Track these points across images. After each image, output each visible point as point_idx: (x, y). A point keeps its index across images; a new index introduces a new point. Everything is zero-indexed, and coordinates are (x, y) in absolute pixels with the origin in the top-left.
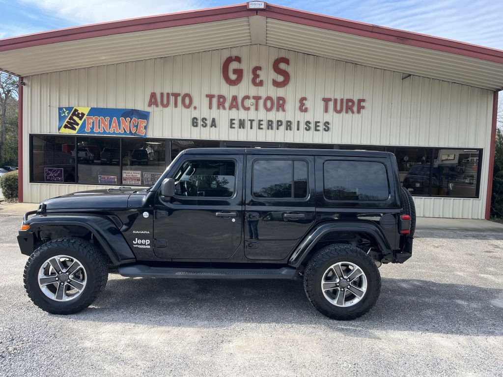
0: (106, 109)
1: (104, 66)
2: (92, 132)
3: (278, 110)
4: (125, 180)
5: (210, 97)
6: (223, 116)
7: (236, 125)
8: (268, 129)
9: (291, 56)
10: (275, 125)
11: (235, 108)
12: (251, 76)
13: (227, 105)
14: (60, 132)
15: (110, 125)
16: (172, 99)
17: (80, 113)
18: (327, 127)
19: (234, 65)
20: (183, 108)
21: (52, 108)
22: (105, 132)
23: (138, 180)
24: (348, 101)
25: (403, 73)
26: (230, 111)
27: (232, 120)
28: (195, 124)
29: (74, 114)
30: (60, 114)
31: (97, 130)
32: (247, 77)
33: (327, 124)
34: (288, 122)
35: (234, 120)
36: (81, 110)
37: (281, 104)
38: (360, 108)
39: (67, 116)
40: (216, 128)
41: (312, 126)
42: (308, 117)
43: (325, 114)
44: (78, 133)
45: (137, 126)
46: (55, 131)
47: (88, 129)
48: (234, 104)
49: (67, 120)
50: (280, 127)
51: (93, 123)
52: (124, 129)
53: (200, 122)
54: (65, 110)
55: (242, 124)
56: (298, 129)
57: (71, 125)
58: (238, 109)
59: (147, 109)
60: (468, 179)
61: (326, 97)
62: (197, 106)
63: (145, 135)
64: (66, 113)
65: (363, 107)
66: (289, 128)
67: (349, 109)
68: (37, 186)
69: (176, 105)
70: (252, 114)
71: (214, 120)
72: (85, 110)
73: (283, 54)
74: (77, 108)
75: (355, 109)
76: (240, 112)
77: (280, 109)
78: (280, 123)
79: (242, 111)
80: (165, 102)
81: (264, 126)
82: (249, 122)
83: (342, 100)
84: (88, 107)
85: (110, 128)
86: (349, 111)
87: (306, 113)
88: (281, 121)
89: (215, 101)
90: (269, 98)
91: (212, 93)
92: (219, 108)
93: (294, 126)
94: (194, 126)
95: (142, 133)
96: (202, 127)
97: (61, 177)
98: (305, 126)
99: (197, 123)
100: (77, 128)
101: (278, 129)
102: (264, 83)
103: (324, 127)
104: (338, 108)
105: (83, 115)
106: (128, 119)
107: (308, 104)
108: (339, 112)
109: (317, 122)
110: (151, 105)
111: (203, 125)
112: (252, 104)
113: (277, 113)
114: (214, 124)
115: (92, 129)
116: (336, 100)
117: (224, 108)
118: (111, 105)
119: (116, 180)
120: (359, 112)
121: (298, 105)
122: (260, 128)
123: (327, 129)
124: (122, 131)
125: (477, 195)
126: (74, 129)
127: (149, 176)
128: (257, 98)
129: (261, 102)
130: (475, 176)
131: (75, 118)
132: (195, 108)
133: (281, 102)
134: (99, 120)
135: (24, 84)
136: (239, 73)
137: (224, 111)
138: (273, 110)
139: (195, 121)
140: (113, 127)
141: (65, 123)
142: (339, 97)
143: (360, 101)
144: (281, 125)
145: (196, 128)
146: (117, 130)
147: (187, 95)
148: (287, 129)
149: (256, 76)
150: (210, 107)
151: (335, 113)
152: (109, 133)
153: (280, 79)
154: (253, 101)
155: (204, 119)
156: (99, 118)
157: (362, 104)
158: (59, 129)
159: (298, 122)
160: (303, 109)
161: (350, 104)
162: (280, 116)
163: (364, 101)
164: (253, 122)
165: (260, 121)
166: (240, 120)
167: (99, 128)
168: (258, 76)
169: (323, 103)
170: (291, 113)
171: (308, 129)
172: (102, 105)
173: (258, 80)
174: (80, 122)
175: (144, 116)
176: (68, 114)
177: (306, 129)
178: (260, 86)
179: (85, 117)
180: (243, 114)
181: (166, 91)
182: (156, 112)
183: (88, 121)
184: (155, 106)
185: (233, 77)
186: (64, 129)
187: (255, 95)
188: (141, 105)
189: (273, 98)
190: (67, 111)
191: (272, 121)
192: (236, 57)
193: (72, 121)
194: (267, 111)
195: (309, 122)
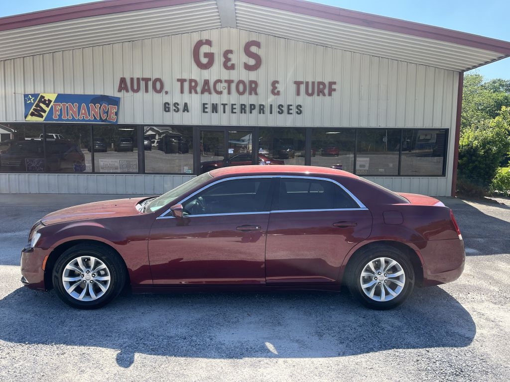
0: (74, 95)
3: (250, 94)
4: (103, 168)
6: (195, 101)
7: (209, 109)
8: (241, 113)
9: (262, 39)
10: (248, 109)
11: (207, 92)
12: (223, 60)
13: (199, 89)
14: (26, 120)
15: (79, 112)
16: (142, 84)
17: (47, 99)
18: (299, 110)
19: (205, 49)
20: (154, 92)
21: (17, 94)
22: (73, 119)
23: (116, 169)
24: (320, 83)
26: (202, 95)
27: (204, 104)
28: (167, 110)
29: (40, 101)
30: (25, 101)
31: (65, 117)
32: (219, 60)
33: (299, 107)
34: (261, 105)
35: (207, 104)
36: (47, 97)
37: (253, 87)
38: (331, 91)
39: (33, 104)
40: (189, 113)
41: (285, 109)
42: (280, 100)
43: (297, 97)
44: (45, 120)
45: (107, 112)
46: (21, 119)
47: (56, 117)
48: (206, 88)
50: (253, 111)
51: (61, 110)
52: (94, 116)
53: (172, 108)
54: (31, 97)
55: (215, 108)
56: (271, 113)
57: (38, 112)
58: (210, 93)
59: (117, 95)
61: (297, 80)
62: (169, 91)
63: (117, 121)
64: (32, 100)
65: (335, 90)
66: (262, 111)
67: (321, 92)
69: (147, 91)
70: (225, 98)
71: (186, 105)
72: (52, 97)
73: (254, 38)
74: (44, 95)
75: (326, 91)
76: (212, 96)
77: (253, 93)
78: (253, 107)
79: (214, 95)
80: (135, 87)
81: (238, 110)
82: (222, 106)
83: (313, 83)
84: (54, 93)
85: (79, 115)
86: (321, 94)
87: (278, 97)
88: (254, 105)
89: (186, 85)
90: (241, 82)
91: (183, 78)
92: (190, 92)
93: (267, 110)
95: (113, 119)
96: (174, 113)
98: (278, 110)
99: (169, 108)
100: (45, 115)
101: (251, 113)
102: (236, 67)
103: (297, 110)
104: (310, 91)
105: (50, 101)
106: (98, 105)
107: (280, 87)
108: (312, 94)
109: (289, 106)
110: (121, 90)
111: (175, 110)
112: (224, 88)
113: (250, 96)
115: (60, 116)
116: (307, 83)
117: (196, 92)
118: (79, 91)
120: (330, 94)
121: (270, 88)
122: (233, 112)
123: (299, 112)
124: (91, 117)
126: (42, 117)
127: (124, 163)
128: (229, 82)
129: (233, 86)
131: (42, 105)
132: (167, 93)
133: (253, 85)
134: (67, 107)
136: (210, 56)
137: (196, 95)
138: (246, 93)
139: (167, 106)
140: (82, 114)
141: (32, 110)
142: (310, 80)
143: (331, 84)
144: (254, 109)
145: (168, 113)
146: (87, 117)
147: (158, 80)
148: (260, 113)
149: (227, 60)
150: (182, 92)
151: (306, 96)
152: (78, 120)
153: (252, 62)
154: (226, 85)
155: (176, 104)
156: (67, 105)
157: (334, 87)
158: (26, 117)
159: (271, 106)
160: (275, 92)
161: (321, 87)
162: (253, 99)
163: (335, 83)
164: (226, 106)
165: (233, 105)
166: (213, 104)
167: (68, 115)
168: (229, 60)
169: (295, 86)
170: (263, 97)
171: (281, 112)
172: (69, 91)
173: (229, 64)
174: (47, 110)
175: (115, 101)
176: (34, 101)
177: (279, 112)
178: (231, 69)
179: (52, 104)
180: (214, 99)
181: (136, 76)
182: (127, 98)
183: (55, 108)
184: (125, 91)
185: (204, 61)
186: (30, 116)
187: (227, 78)
188: (111, 91)
189: (246, 82)
190: (33, 98)
191: (244, 105)
192: (206, 40)
193: (38, 108)
194: (239, 95)
195: (282, 106)
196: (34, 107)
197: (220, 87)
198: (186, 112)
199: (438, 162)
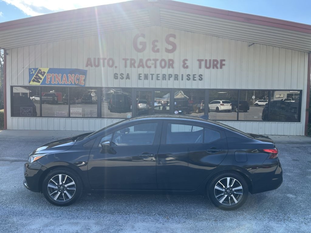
0: (59, 69)
2: (50, 84)
3: (169, 67)
4: (72, 114)
5: (125, 60)
6: (134, 72)
7: (142, 78)
8: (163, 80)
9: (177, 33)
10: (167, 77)
12: (152, 46)
13: (136, 65)
15: (62, 79)
16: (101, 61)
17: (43, 71)
19: (140, 40)
20: (108, 67)
21: (24, 68)
22: (58, 84)
23: (80, 114)
24: (214, 61)
25: (250, 42)
26: (138, 69)
29: (38, 73)
30: (30, 73)
31: (53, 82)
32: (149, 47)
33: (201, 76)
34: (175, 75)
35: (141, 74)
36: (43, 70)
37: (171, 64)
38: (222, 65)
39: (35, 74)
40: (130, 80)
41: (191, 77)
42: (188, 72)
43: (199, 69)
44: (41, 84)
45: (79, 79)
46: (26, 84)
47: (48, 82)
50: (171, 79)
51: (51, 78)
52: (71, 82)
53: (119, 76)
54: (33, 70)
55: (146, 77)
56: (182, 80)
57: (37, 80)
58: (143, 67)
59: (85, 69)
60: (293, 110)
61: (200, 59)
62: (117, 66)
63: (84, 85)
65: (224, 65)
66: (176, 79)
67: (215, 66)
68: (15, 119)
69: (104, 66)
70: (153, 70)
71: (128, 75)
72: (46, 70)
73: (172, 32)
74: (41, 69)
75: (219, 66)
77: (171, 67)
78: (170, 76)
79: (146, 68)
80: (97, 64)
81: (161, 78)
82: (151, 76)
83: (210, 60)
84: (47, 68)
85: (62, 81)
87: (187, 69)
88: (171, 75)
89: (128, 62)
90: (163, 60)
91: (126, 58)
92: (131, 67)
93: (180, 77)
94: (115, 79)
95: (82, 83)
96: (120, 80)
98: (187, 78)
99: (117, 77)
100: (41, 81)
101: (169, 79)
102: (160, 50)
103: (199, 78)
104: (208, 66)
105: (44, 73)
106: (73, 75)
107: (188, 63)
108: (209, 68)
109: (194, 75)
110: (88, 65)
111: (121, 78)
112: (152, 64)
113: (169, 69)
114: (128, 77)
115: (50, 82)
116: (206, 61)
117: (135, 67)
118: (62, 66)
119: (66, 114)
120: (221, 68)
121: (182, 64)
122: (157, 79)
123: (201, 79)
124: (69, 83)
125: (299, 120)
126: (39, 82)
127: (89, 111)
128: (156, 60)
129: (158, 63)
130: (297, 108)
131: (39, 75)
133: (171, 62)
134: (55, 76)
135: (7, 54)
136: (144, 44)
137: (134, 69)
138: (166, 67)
139: (116, 75)
140: (64, 80)
141: (33, 78)
142: (208, 59)
143: (222, 61)
144: (171, 77)
145: (116, 80)
147: (111, 59)
148: (175, 80)
151: (206, 69)
152: (61, 84)
153: (170, 47)
154: (153, 62)
155: (122, 74)
156: (55, 75)
157: (223, 63)
158: (29, 83)
159: (182, 75)
160: (185, 67)
161: (216, 63)
162: (170, 71)
163: (224, 60)
164: (154, 76)
165: (158, 75)
166: (145, 74)
167: (55, 81)
168: (155, 46)
169: (198, 62)
170: (178, 70)
171: (189, 79)
172: (56, 67)
173: (156, 49)
174: (43, 78)
175: (84, 73)
176: (35, 72)
177: (187, 79)
178: (157, 52)
179: (46, 74)
180: (146, 71)
181: (97, 57)
182: (91, 70)
183: (48, 77)
184: (90, 66)
185: (140, 47)
186: (32, 82)
187: (154, 58)
188: (81, 66)
189: (166, 60)
190: (34, 71)
191: (165, 75)
192: (141, 34)
193: (37, 77)
194: (162, 68)
195: (189, 75)
196: (34, 76)
197: (149, 63)
198: (128, 79)
199: (295, 113)
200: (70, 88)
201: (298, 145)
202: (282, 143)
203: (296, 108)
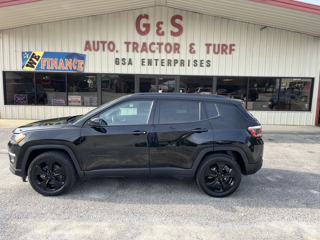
0: (55, 52)
1: (53, 22)
3: (175, 52)
4: (70, 102)
5: (128, 43)
6: (137, 57)
7: (146, 63)
8: (168, 65)
9: (183, 14)
10: (173, 63)
11: (145, 51)
12: (156, 29)
13: (139, 49)
15: (58, 64)
16: (101, 45)
17: (37, 55)
18: (208, 64)
19: (143, 21)
20: (109, 51)
21: (17, 52)
22: (55, 69)
23: (79, 102)
24: (223, 45)
25: (261, 25)
26: (142, 53)
27: (143, 60)
28: (117, 63)
29: (32, 57)
30: (23, 57)
31: (49, 68)
32: (153, 29)
33: (208, 61)
34: (182, 60)
35: (145, 59)
36: (37, 54)
37: (177, 48)
38: (231, 50)
39: (28, 58)
40: (132, 65)
41: (198, 63)
42: (196, 57)
43: (207, 55)
44: (36, 70)
45: (77, 65)
46: (20, 69)
47: (43, 67)
48: (144, 48)
49: (28, 61)
50: (176, 64)
51: (46, 62)
53: (121, 62)
54: (26, 54)
55: (150, 62)
56: (189, 66)
57: (31, 64)
58: (147, 52)
59: (84, 53)
60: (304, 98)
61: (208, 43)
62: (119, 50)
63: (83, 71)
64: (27, 56)
65: (234, 50)
66: (182, 64)
67: (224, 51)
68: (9, 107)
69: (104, 50)
70: (157, 55)
71: (130, 60)
72: (41, 54)
73: (178, 13)
74: (35, 52)
75: (228, 51)
76: (148, 54)
78: (176, 62)
79: (150, 53)
80: (96, 48)
81: (165, 64)
82: (155, 61)
83: (219, 45)
84: (42, 51)
85: (58, 66)
86: (224, 53)
87: (194, 54)
88: (177, 60)
89: (131, 46)
90: (168, 44)
91: (129, 41)
92: (133, 51)
93: (186, 63)
95: (81, 69)
96: (122, 65)
97: (26, 100)
98: (194, 64)
99: (119, 62)
100: (35, 66)
101: (175, 65)
102: (165, 34)
103: (207, 64)
104: (216, 51)
105: (39, 57)
106: (71, 60)
107: (195, 48)
108: (217, 53)
109: (201, 61)
110: (86, 49)
111: (122, 63)
112: (157, 48)
113: (174, 54)
115: (46, 67)
116: (215, 45)
117: (137, 51)
118: (58, 50)
119: (64, 102)
120: (230, 53)
121: (189, 48)
122: (162, 65)
123: (208, 65)
124: (67, 68)
125: (310, 109)
126: (33, 67)
127: (88, 99)
128: (160, 44)
129: (163, 47)
131: (33, 59)
132: (117, 51)
133: (177, 47)
134: (50, 61)
136: (147, 26)
137: (137, 53)
138: (171, 52)
139: (117, 60)
140: (60, 66)
141: (27, 63)
142: (217, 43)
143: (231, 45)
144: (177, 63)
145: (118, 65)
146: (64, 68)
147: (111, 42)
148: (181, 66)
149: (159, 29)
150: (128, 51)
151: (214, 54)
152: (58, 70)
153: (176, 30)
154: (158, 46)
155: (123, 59)
156: (50, 59)
157: (233, 47)
158: (23, 68)
159: (189, 61)
160: (192, 51)
161: (224, 47)
162: (176, 56)
163: (234, 45)
164: (158, 61)
165: (162, 60)
166: (149, 59)
167: (51, 66)
168: (160, 29)
169: (206, 47)
170: (184, 55)
171: (195, 65)
172: (51, 50)
173: (160, 32)
174: (37, 62)
175: (82, 57)
176: (29, 56)
177: (194, 65)
178: (161, 35)
179: (40, 58)
180: (150, 56)
181: (96, 40)
182: (90, 55)
183: (43, 62)
184: (89, 50)
185: (143, 29)
186: (26, 67)
187: (159, 41)
188: (79, 50)
189: (171, 44)
191: (170, 60)
192: (145, 15)
193: (31, 62)
194: (167, 53)
195: (196, 61)
198: (130, 65)
199: (305, 101)
200: (68, 74)
201: (311, 136)
202: (294, 134)
203: (307, 97)
